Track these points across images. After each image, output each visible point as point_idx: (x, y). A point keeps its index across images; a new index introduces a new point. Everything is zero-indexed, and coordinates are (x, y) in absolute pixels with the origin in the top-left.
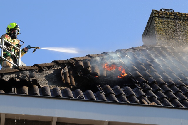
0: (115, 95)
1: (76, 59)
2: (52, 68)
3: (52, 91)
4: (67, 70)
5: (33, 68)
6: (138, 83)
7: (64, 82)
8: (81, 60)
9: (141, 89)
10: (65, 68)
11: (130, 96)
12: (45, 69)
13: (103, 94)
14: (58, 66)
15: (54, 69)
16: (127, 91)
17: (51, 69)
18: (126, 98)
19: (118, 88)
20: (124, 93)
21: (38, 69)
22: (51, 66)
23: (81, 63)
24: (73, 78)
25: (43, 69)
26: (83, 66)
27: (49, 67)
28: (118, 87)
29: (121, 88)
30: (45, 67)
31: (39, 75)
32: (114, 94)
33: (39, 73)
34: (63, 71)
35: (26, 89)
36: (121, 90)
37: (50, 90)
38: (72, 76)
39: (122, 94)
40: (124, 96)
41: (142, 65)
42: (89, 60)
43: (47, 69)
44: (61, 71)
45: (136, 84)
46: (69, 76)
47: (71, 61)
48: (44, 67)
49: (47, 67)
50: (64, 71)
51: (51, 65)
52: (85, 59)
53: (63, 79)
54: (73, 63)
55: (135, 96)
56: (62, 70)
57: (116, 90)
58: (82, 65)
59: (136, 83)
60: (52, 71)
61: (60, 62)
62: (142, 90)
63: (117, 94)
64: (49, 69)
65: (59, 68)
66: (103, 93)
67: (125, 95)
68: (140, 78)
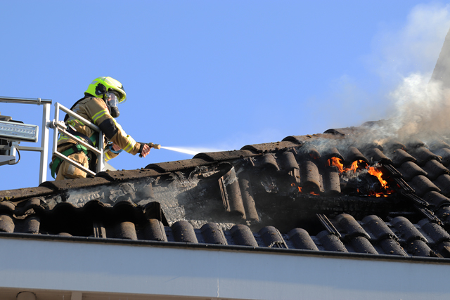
0: (369, 240)
1: (258, 149)
2: (196, 173)
3: (200, 232)
4: (236, 179)
5: (143, 175)
6: (429, 208)
7: (229, 209)
8: (271, 151)
9: (437, 223)
10: (229, 173)
11: (410, 243)
12: (178, 176)
13: (336, 238)
14: (210, 167)
15: (199, 177)
16: (401, 230)
17: (192, 177)
18: (399, 246)
19: (376, 220)
20: (393, 234)
21: (159, 178)
22: (193, 168)
23: (272, 159)
24: (252, 199)
25: (171, 177)
26: (277, 166)
27: (188, 171)
28: (375, 217)
29: (385, 220)
30: (177, 171)
31: (161, 192)
32: (367, 238)
33: (162, 189)
34: (224, 182)
35: (130, 229)
36: (385, 225)
37: (195, 230)
38: (247, 194)
39: (388, 236)
40: (393, 242)
41: (435, 161)
42: (292, 151)
43: (182, 175)
44: (220, 180)
45: (423, 210)
46: (240, 193)
47: (245, 153)
48: (173, 172)
49: (182, 170)
50: (227, 182)
51: (192, 165)
52: (280, 147)
53: (226, 202)
54: (249, 159)
55: (424, 241)
56: (222, 178)
57: (371, 227)
58: (274, 162)
59: (423, 206)
60: (195, 183)
61: (216, 158)
62: (441, 225)
63: (374, 238)
64: (187, 176)
65: (212, 173)
66: (337, 235)
67: (396, 239)
68: (433, 194)
